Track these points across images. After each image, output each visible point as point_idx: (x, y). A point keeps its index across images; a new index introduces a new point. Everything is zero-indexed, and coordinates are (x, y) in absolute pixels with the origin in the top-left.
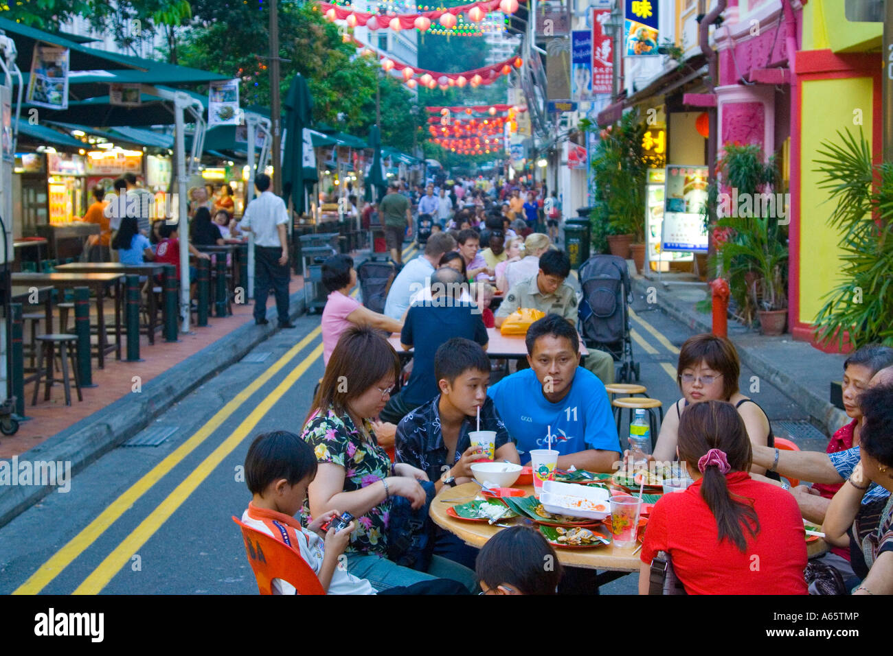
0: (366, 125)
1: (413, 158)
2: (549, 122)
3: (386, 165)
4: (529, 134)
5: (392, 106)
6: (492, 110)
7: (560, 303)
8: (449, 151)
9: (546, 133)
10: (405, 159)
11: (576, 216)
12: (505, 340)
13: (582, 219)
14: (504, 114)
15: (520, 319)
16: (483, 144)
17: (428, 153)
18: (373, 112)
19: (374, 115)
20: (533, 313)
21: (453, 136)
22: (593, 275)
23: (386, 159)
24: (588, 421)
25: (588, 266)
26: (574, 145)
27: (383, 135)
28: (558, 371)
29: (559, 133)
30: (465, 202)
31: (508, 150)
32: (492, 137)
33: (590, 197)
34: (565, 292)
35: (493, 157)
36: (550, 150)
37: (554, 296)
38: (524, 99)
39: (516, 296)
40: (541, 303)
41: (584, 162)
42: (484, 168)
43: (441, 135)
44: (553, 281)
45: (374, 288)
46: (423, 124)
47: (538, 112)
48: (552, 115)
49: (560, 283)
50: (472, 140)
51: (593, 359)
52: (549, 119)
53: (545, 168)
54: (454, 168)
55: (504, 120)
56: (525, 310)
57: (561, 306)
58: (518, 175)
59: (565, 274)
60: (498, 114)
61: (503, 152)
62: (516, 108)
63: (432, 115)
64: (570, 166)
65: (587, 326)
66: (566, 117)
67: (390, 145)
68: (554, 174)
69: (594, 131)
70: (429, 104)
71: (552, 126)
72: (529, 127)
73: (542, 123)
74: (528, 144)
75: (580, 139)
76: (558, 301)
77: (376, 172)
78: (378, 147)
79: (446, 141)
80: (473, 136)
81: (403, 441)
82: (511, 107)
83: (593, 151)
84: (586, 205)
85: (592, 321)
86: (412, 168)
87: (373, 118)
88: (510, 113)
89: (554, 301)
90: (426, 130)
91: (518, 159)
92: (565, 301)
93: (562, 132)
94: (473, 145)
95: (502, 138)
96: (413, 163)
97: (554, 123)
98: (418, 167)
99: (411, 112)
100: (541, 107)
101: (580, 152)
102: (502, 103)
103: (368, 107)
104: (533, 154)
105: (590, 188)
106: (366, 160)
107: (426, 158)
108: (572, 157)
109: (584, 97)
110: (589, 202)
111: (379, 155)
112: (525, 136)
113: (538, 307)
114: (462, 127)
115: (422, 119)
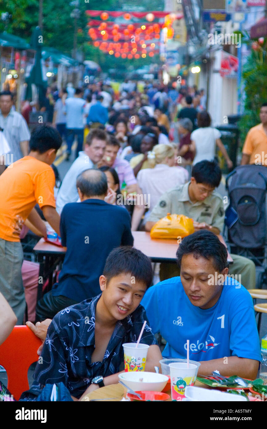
0: (29, 26)
1: (72, 60)
2: (204, 31)
3: (47, 66)
4: (184, 41)
5: (55, 8)
6: (150, 17)
7: (209, 212)
8: (107, 54)
9: (201, 41)
10: (65, 61)
11: (225, 122)
12: (154, 244)
13: (231, 126)
14: (161, 21)
15: (169, 224)
16: (140, 49)
17: (87, 55)
18: (36, 14)
19: (36, 16)
20: (182, 219)
21: (111, 40)
22: (240, 183)
23: (47, 60)
24: (232, 330)
25: (235, 175)
26: (227, 55)
30: (122, 104)
31: (163, 55)
32: (149, 41)
33: (239, 106)
34: (214, 201)
35: (148, 61)
36: (204, 58)
37: (203, 205)
38: (180, 7)
39: (168, 202)
40: (190, 210)
41: (236, 71)
43: (100, 37)
44: (204, 190)
46: (83, 27)
47: (194, 20)
48: (207, 23)
49: (210, 192)
50: (130, 44)
51: (237, 264)
52: (204, 28)
53: (198, 74)
54: (112, 71)
55: (161, 26)
56: (174, 216)
57: (209, 215)
58: (173, 79)
59: (216, 184)
60: (155, 20)
61: (158, 57)
62: (173, 16)
63: (93, 19)
64: (222, 75)
65: (232, 232)
66: (220, 27)
67: (51, 46)
68: (206, 80)
69: (246, 42)
70: (89, 7)
71: (206, 34)
72: (184, 33)
73: (197, 31)
74: (182, 50)
75: (232, 49)
76: (207, 210)
77: (37, 72)
78: (40, 48)
79: (104, 43)
80: (131, 40)
81: (56, 332)
82: (168, 14)
83: (245, 61)
84: (235, 112)
85: (237, 227)
86: (71, 70)
87: (36, 19)
88: (166, 20)
89: (203, 210)
90: (86, 33)
91: (172, 65)
92: (214, 211)
94: (130, 49)
95: (158, 43)
96: (73, 65)
97: (209, 32)
98: (77, 69)
99: (72, 15)
100: (197, 15)
101: (232, 61)
102: (159, 10)
103: (31, 9)
104: (188, 60)
105: (240, 96)
106: (28, 61)
107: (85, 59)
108: (224, 66)
109: (239, 9)
110: (239, 110)
111: (40, 57)
112: (181, 42)
113: (186, 214)
114: (121, 31)
115: (82, 22)
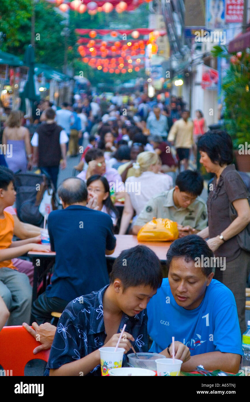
0: (22, 44)
1: (63, 75)
2: (185, 46)
3: (39, 81)
4: (167, 56)
5: (45, 28)
6: (135, 34)
7: (192, 216)
8: (96, 69)
9: (183, 55)
10: (56, 76)
14: (146, 37)
15: (155, 228)
16: (126, 64)
17: (77, 70)
18: (29, 33)
19: (28, 35)
21: (99, 56)
23: (39, 76)
24: (216, 327)
26: (207, 68)
27: (37, 55)
28: (185, 290)
29: (195, 57)
30: (110, 116)
31: (148, 70)
32: (134, 57)
35: (134, 75)
36: (186, 71)
37: (187, 210)
38: (163, 24)
39: (153, 207)
41: (216, 83)
42: (127, 85)
43: (89, 54)
44: (187, 198)
45: (26, 195)
46: (73, 44)
47: (176, 37)
48: (188, 39)
50: (117, 60)
52: (186, 44)
53: (181, 87)
54: (101, 85)
55: (146, 43)
56: (159, 220)
57: (193, 219)
58: (158, 92)
59: (198, 192)
60: (140, 37)
61: (143, 71)
62: (157, 33)
63: (82, 36)
64: (204, 87)
67: (43, 62)
68: (189, 92)
69: (225, 56)
70: (78, 26)
71: (188, 50)
72: (167, 49)
73: (179, 47)
74: (166, 65)
75: (213, 62)
76: (190, 214)
77: (30, 87)
78: (32, 65)
79: (93, 59)
80: (118, 56)
81: (71, 318)
82: (152, 31)
83: (224, 74)
84: (216, 122)
86: (62, 85)
87: (28, 38)
88: (151, 37)
89: (187, 215)
90: (76, 50)
91: (157, 78)
92: (197, 215)
93: (197, 56)
94: (118, 64)
95: (143, 59)
96: (64, 80)
97: (190, 47)
98: (68, 84)
99: (62, 33)
100: (179, 32)
101: (213, 74)
102: (143, 28)
103: (24, 29)
104: (171, 74)
106: (21, 76)
107: (75, 74)
108: (205, 79)
109: (218, 26)
111: (33, 73)
112: (165, 57)
113: (171, 218)
114: (108, 47)
115: (72, 40)
